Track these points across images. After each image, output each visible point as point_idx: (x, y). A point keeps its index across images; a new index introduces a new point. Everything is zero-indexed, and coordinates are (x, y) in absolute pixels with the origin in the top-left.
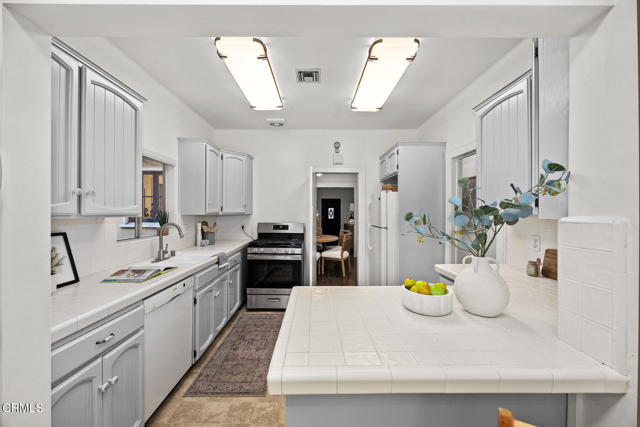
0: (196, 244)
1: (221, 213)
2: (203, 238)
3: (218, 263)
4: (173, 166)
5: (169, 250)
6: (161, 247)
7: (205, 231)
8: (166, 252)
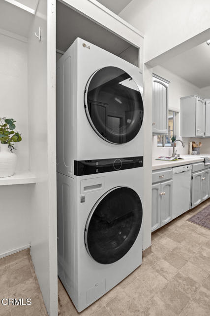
0: (189, 154)
1: (204, 137)
2: (193, 150)
3: (204, 162)
4: (178, 113)
5: (177, 153)
6: (174, 152)
7: (194, 146)
8: (176, 154)
